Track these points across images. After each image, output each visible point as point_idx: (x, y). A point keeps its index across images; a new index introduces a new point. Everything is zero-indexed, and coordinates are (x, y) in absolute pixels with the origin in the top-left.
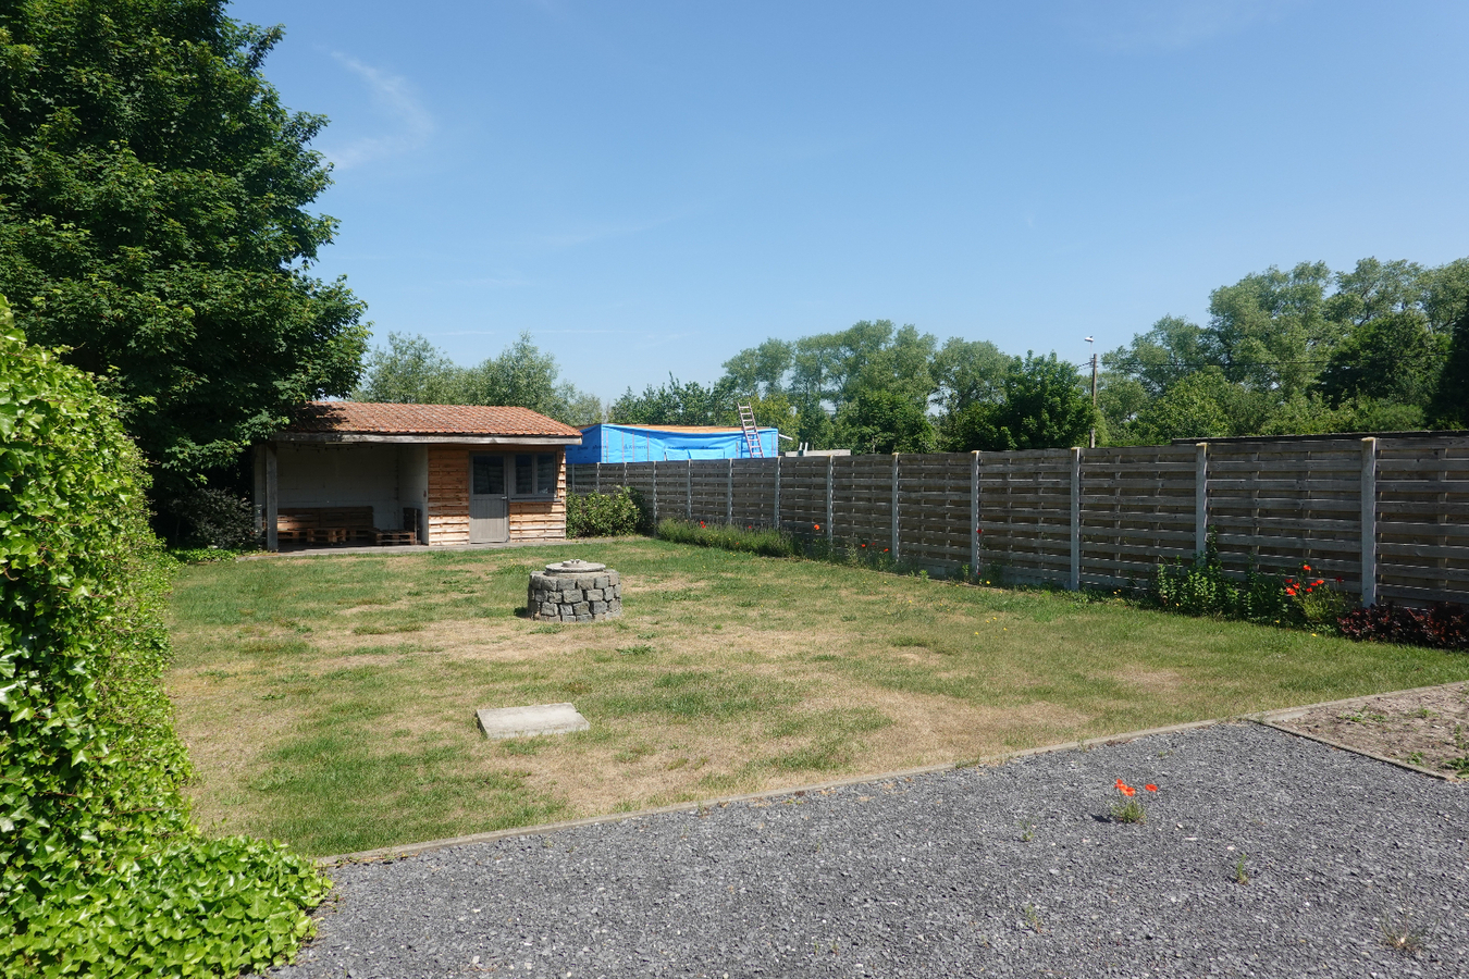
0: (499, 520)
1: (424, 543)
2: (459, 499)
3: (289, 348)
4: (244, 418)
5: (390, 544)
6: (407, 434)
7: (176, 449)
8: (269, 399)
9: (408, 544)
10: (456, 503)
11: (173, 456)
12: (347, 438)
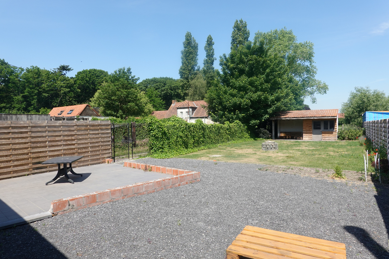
0: (319, 135)
1: (303, 140)
2: (310, 130)
3: (270, 104)
4: (263, 116)
5: (297, 139)
6: (295, 117)
7: (251, 122)
8: (267, 113)
9: (300, 139)
10: (309, 131)
11: (251, 123)
12: (283, 119)
